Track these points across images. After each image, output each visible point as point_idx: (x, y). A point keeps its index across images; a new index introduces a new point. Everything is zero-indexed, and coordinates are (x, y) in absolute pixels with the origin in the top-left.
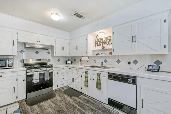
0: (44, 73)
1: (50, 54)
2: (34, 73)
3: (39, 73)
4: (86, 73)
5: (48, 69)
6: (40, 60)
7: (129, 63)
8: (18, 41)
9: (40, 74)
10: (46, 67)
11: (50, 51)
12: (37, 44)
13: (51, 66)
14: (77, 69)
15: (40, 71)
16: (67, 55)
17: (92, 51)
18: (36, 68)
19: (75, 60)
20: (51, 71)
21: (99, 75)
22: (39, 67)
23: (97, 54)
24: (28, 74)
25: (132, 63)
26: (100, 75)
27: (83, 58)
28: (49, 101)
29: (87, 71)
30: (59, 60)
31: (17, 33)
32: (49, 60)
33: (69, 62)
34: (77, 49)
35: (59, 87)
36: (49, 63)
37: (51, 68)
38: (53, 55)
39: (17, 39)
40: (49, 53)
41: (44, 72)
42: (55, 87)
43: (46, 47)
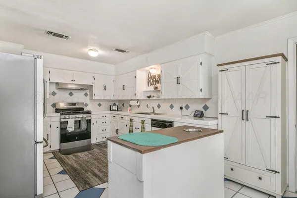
0: (80, 121)
1: (88, 97)
2: (69, 120)
3: (74, 119)
4: (131, 120)
5: (85, 115)
6: (75, 104)
7: (181, 108)
8: (51, 81)
9: (76, 122)
10: (82, 113)
11: (88, 92)
12: (71, 84)
13: (89, 113)
14: (122, 116)
15: (75, 118)
16: (112, 98)
17: (144, 91)
18: (70, 114)
19: (123, 105)
20: (89, 118)
21: (143, 122)
22: (74, 113)
23: (149, 97)
24: (62, 120)
25: (184, 108)
26: (145, 122)
27: (131, 101)
28: (86, 153)
29: (132, 118)
30: (100, 105)
31: (50, 72)
32: (86, 105)
33: (114, 108)
34: (124, 89)
35: (98, 141)
36: (86, 109)
37: (88, 115)
38: (91, 99)
39: (50, 80)
40: (86, 95)
41: (80, 119)
42: (93, 141)
43: (82, 88)
